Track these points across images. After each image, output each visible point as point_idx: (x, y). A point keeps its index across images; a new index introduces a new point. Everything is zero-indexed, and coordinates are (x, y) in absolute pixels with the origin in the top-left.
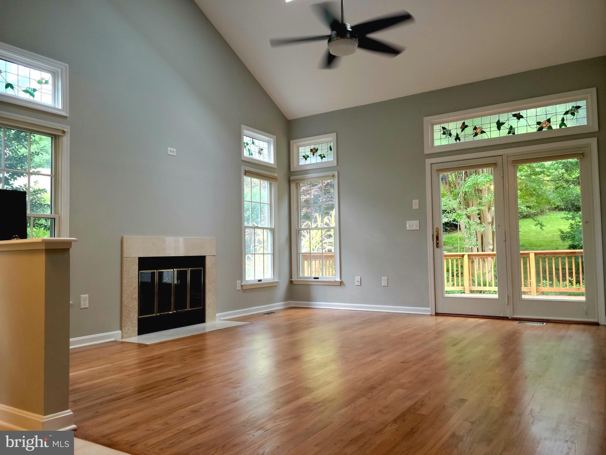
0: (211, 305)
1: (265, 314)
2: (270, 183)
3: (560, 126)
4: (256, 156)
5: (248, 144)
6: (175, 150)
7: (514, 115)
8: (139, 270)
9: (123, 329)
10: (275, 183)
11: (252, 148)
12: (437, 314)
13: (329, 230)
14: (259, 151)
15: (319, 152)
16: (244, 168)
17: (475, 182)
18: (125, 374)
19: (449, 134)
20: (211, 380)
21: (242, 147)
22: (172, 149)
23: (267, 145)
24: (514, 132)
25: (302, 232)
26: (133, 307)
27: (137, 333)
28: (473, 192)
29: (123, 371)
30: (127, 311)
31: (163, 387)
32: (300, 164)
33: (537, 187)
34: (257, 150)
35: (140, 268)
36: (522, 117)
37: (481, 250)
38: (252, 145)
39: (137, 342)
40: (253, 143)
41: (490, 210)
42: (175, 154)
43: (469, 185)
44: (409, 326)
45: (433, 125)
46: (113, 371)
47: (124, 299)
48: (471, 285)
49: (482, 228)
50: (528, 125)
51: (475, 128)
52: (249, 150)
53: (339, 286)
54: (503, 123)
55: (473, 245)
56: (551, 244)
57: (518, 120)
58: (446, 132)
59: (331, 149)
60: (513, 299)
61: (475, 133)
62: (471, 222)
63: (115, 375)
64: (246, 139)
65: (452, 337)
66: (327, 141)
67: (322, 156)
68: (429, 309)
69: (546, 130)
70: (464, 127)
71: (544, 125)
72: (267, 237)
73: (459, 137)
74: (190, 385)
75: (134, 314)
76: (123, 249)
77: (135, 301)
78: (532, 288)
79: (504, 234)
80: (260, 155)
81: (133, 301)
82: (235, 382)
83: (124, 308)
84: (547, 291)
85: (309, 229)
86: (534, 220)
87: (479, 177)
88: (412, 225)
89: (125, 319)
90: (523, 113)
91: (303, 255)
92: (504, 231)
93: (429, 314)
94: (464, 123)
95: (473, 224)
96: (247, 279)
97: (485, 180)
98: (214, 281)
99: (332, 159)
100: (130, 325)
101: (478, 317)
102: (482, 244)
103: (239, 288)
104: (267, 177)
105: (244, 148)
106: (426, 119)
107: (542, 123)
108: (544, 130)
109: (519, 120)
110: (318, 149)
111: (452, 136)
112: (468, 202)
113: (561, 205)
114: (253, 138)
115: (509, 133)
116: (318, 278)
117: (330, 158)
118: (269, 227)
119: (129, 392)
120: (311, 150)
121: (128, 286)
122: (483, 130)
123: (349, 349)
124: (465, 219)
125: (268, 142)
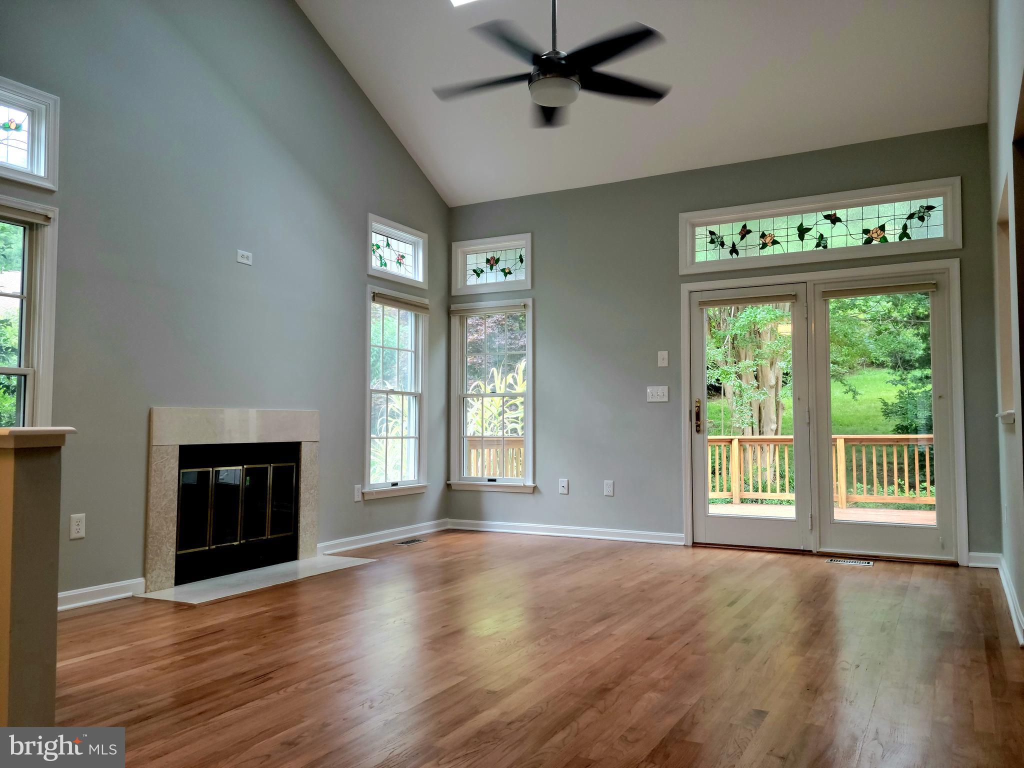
0: (308, 528)
1: (402, 543)
2: (416, 315)
3: (901, 238)
4: (393, 268)
5: (378, 247)
6: (250, 254)
7: (826, 217)
8: (180, 468)
9: (148, 575)
10: (424, 315)
11: (386, 253)
12: (695, 545)
13: (514, 397)
14: (398, 260)
15: (501, 265)
16: (371, 288)
17: (752, 320)
18: (154, 665)
19: (720, 243)
20: (317, 677)
21: (370, 252)
22: (246, 253)
23: (411, 248)
24: (825, 245)
25: (469, 399)
26: (168, 535)
27: (173, 582)
28: (747, 336)
29: (152, 659)
30: (156, 542)
31: (228, 692)
32: (468, 283)
33: (850, 331)
34: (394, 257)
35: (182, 466)
36: (839, 220)
37: (758, 433)
38: (386, 249)
39: (172, 599)
40: (388, 245)
41: (773, 366)
42: (250, 263)
43: (743, 323)
44: (653, 567)
45: (694, 226)
46: (132, 659)
47: (151, 522)
48: (743, 489)
49: (761, 395)
50: (848, 234)
51: (763, 236)
52: (381, 257)
53: (531, 495)
54: (809, 230)
55: (747, 424)
56: (865, 422)
57: (833, 225)
58: (715, 240)
59: (522, 261)
60: (820, 520)
61: (763, 243)
62: (744, 385)
63: (135, 668)
64: (376, 239)
65: (725, 589)
66: (515, 246)
67: (507, 271)
68: (683, 535)
69: (878, 242)
70: (745, 232)
71: (875, 235)
72: (409, 407)
73: (737, 249)
74: (277, 689)
75: (169, 548)
76: (151, 430)
77: (172, 525)
78: (840, 497)
79: (807, 413)
80: (399, 266)
81: (168, 524)
82: (360, 681)
83: (151, 537)
84: (864, 502)
85: (479, 395)
86: (844, 383)
87: (759, 312)
88: (657, 393)
89: (152, 557)
90: (840, 213)
91: (470, 439)
92: (807, 408)
93: (683, 543)
94: (744, 227)
95: (747, 388)
96: (372, 482)
97: (768, 317)
98: (316, 486)
99: (523, 278)
100: (162, 568)
101: (761, 550)
102: (760, 421)
103: (358, 497)
104: (411, 305)
105: (373, 254)
106: (683, 216)
107: (871, 232)
108: (874, 242)
109: (835, 224)
110: (499, 258)
111: (725, 247)
112: (738, 352)
113: (887, 361)
114: (387, 237)
115: (818, 245)
116: (494, 480)
117: (521, 275)
118: (413, 391)
119: (164, 703)
120: (488, 261)
121: (160, 498)
122: (775, 238)
123: (555, 613)
124: (735, 380)
125: (414, 245)
